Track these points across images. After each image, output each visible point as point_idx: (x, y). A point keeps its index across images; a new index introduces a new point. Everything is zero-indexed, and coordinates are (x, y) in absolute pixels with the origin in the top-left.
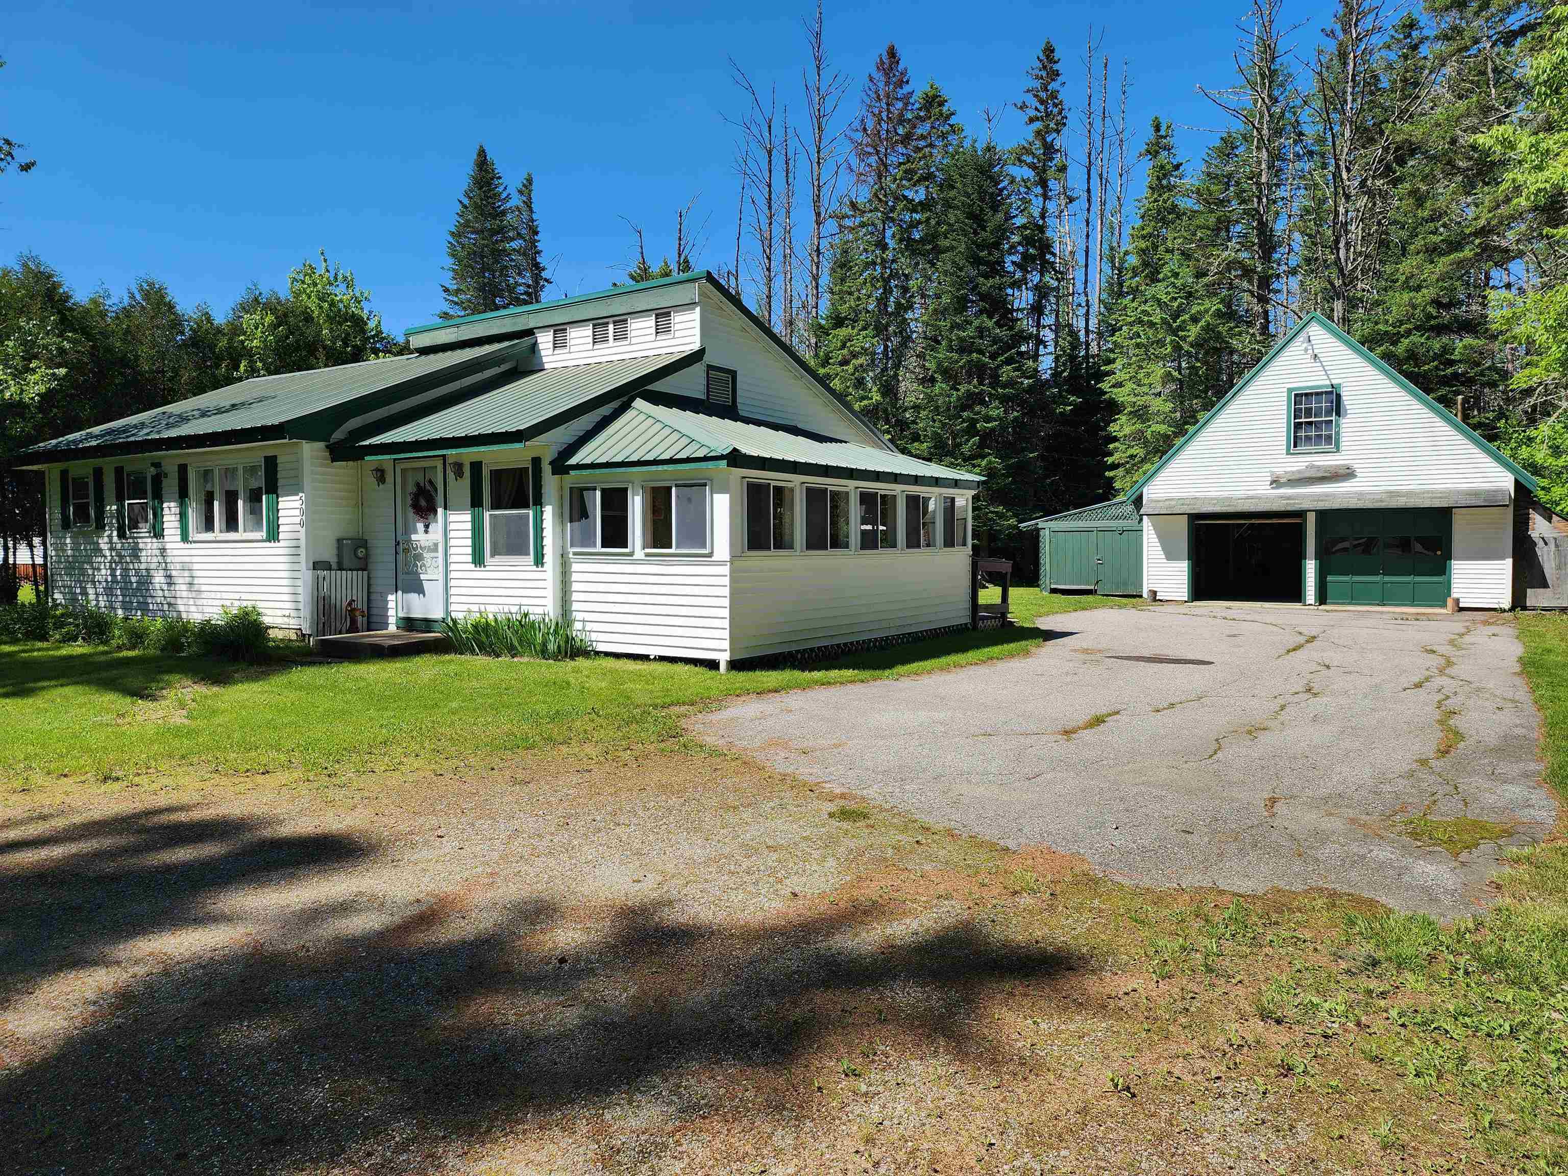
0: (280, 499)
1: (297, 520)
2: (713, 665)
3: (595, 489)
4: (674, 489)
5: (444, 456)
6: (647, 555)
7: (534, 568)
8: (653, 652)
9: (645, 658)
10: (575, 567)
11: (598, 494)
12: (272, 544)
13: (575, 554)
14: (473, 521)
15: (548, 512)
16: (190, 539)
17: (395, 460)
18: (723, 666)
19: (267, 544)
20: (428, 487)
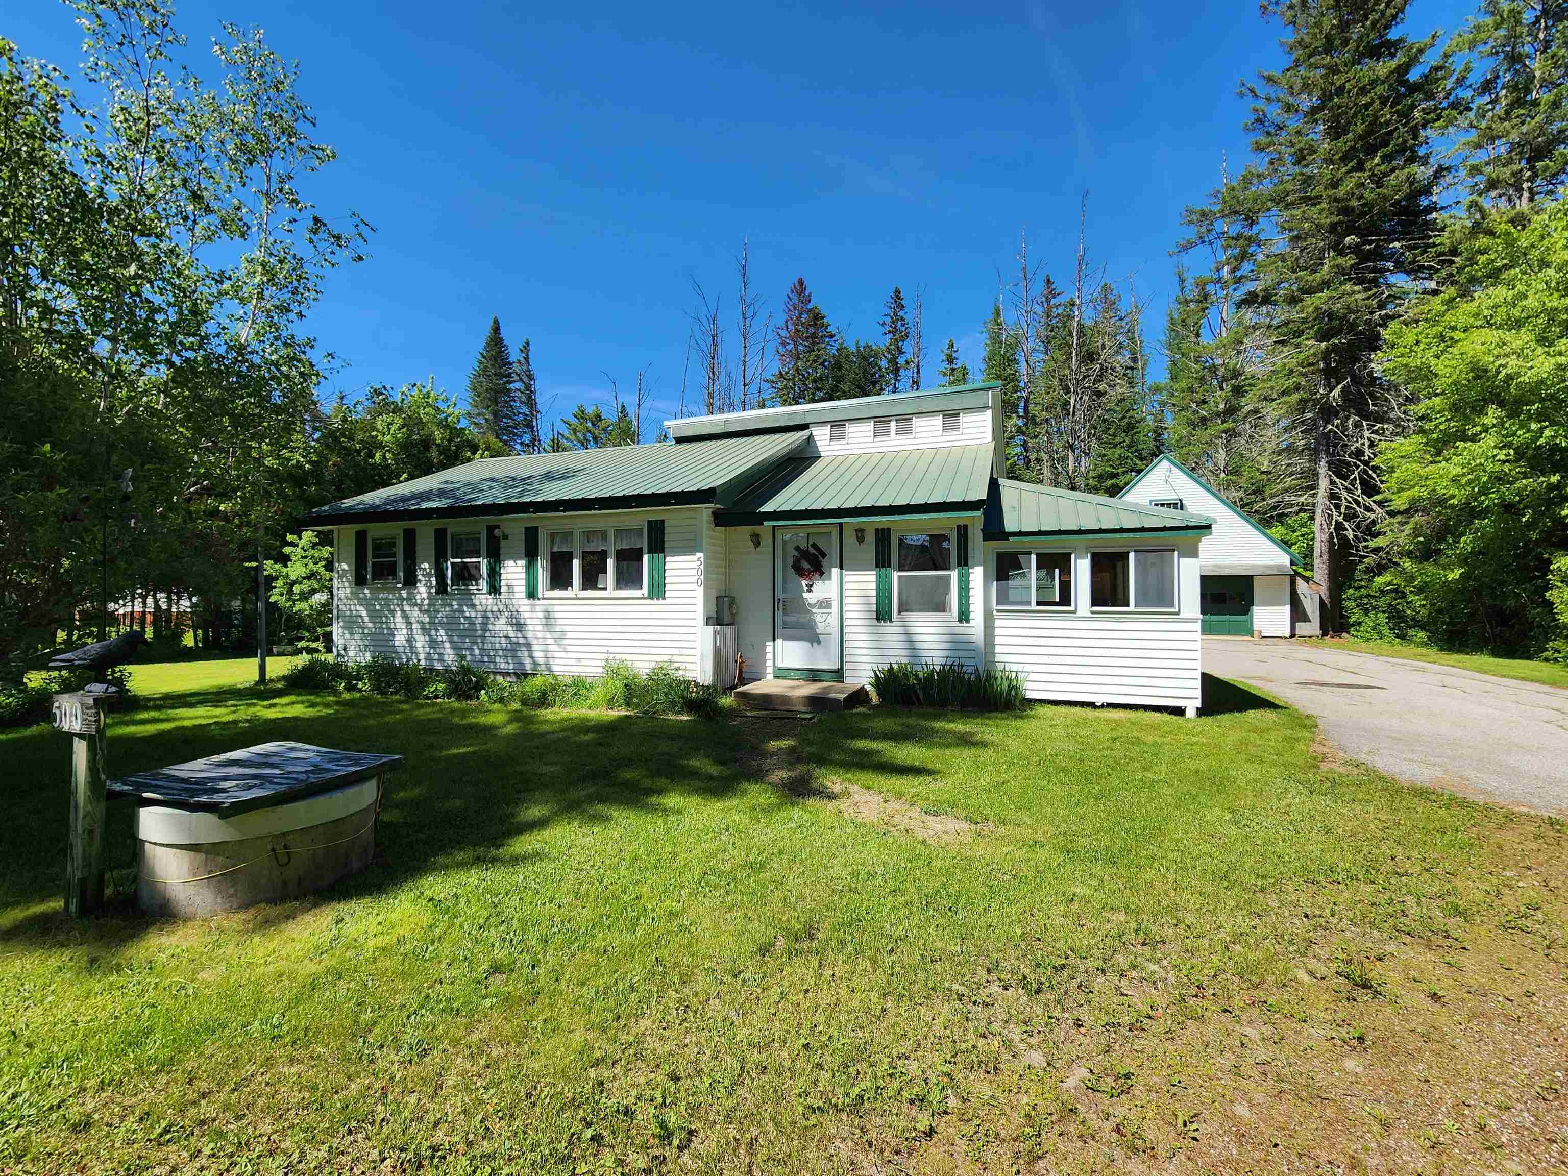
0: (668, 559)
1: (694, 579)
2: (1179, 711)
3: (1030, 553)
4: (1132, 556)
5: (841, 525)
6: (1093, 613)
7: (958, 624)
8: (1099, 700)
9: (1092, 705)
10: (998, 623)
11: (1033, 557)
12: (655, 601)
13: (998, 611)
14: (878, 582)
15: (977, 574)
16: (540, 596)
17: (774, 527)
18: (1191, 713)
19: (649, 601)
20: (812, 550)
